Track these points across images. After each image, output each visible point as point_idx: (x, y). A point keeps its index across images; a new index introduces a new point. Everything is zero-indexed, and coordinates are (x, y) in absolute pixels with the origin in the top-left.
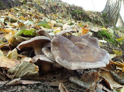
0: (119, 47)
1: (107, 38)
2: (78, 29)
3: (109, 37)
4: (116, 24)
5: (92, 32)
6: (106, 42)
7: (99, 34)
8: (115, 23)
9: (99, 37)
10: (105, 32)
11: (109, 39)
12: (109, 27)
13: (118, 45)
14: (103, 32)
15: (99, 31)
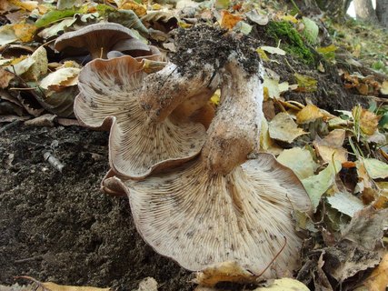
0: (323, 71)
1: (290, 44)
2: (216, 14)
3: (296, 41)
4: (346, 8)
5: (252, 23)
6: (283, 53)
7: (269, 31)
8: (343, 7)
9: (270, 39)
10: (286, 28)
11: (296, 45)
12: (311, 14)
13: (321, 65)
14: (281, 26)
15: (270, 23)
